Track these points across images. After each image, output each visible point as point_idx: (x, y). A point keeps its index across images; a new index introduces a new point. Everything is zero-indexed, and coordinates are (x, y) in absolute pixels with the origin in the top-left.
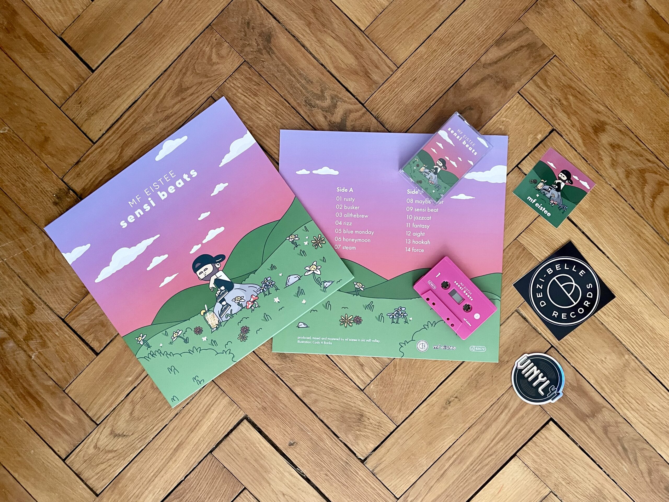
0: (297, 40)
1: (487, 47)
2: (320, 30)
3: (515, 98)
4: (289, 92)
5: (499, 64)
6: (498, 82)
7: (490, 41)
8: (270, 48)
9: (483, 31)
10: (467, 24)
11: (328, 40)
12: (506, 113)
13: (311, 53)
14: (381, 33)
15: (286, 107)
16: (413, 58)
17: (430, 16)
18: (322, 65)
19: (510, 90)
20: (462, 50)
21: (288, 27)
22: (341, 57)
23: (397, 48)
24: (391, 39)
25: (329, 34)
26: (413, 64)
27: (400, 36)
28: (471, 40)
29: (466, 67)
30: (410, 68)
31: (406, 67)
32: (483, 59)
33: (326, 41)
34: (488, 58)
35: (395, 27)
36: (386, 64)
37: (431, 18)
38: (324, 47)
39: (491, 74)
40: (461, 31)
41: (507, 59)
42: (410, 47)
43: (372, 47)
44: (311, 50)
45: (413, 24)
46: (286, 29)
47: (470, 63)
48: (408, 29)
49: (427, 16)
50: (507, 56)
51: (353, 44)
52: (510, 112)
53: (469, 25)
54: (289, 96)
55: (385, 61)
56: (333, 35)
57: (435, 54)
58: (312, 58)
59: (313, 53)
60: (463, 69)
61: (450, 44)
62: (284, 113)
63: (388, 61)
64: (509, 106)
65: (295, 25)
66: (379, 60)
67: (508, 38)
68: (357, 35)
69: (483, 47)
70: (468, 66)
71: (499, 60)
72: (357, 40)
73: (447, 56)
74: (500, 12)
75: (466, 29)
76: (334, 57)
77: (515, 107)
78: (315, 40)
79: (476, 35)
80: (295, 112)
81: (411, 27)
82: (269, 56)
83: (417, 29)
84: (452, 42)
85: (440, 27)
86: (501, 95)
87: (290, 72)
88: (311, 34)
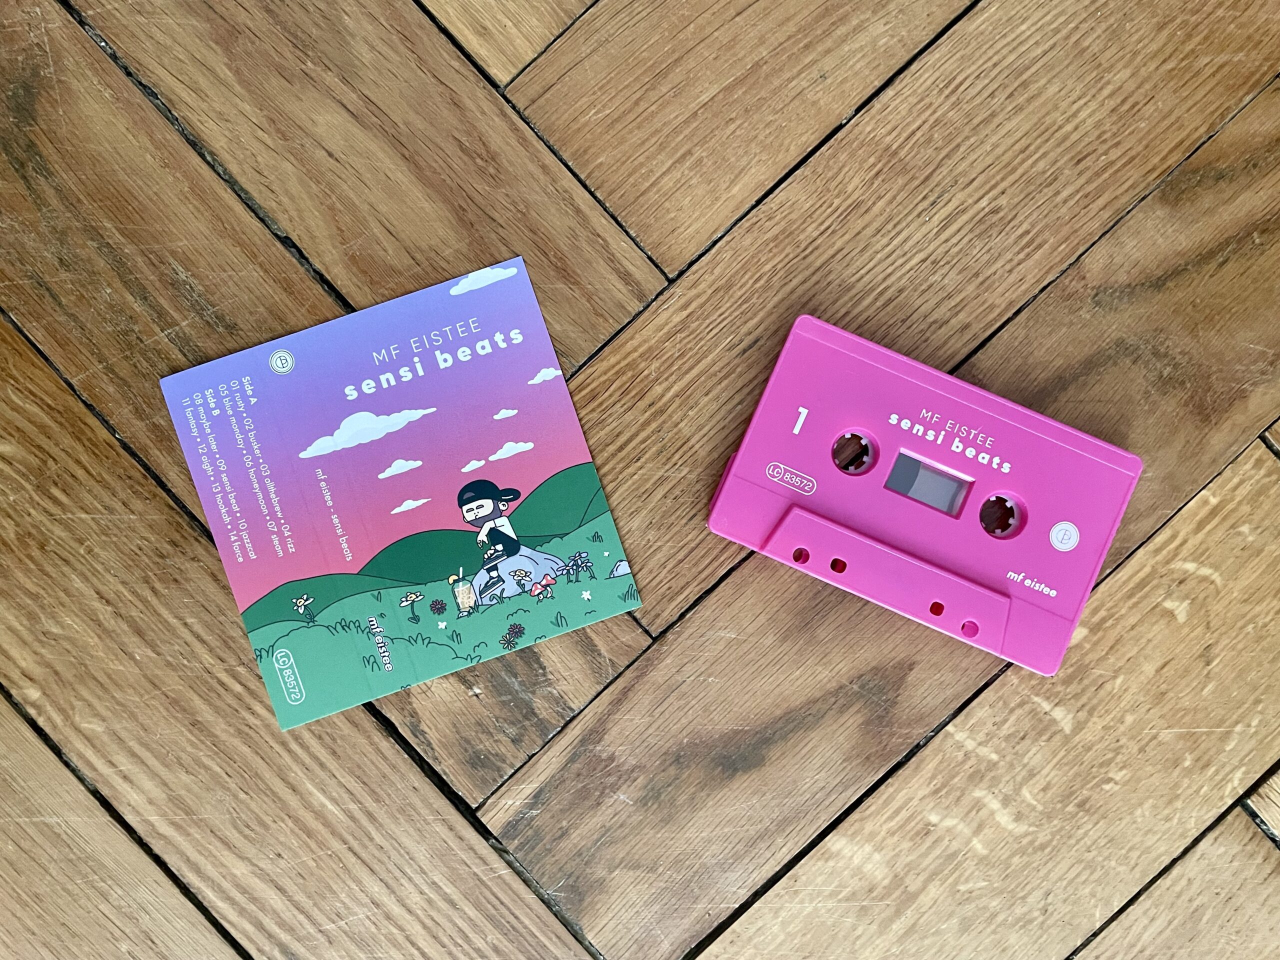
0: (167, 113)
1: (1118, 205)
2: (281, 71)
3: (1246, 466)
4: (110, 369)
5: (1178, 294)
6: (1165, 384)
7: (1134, 174)
8: (31, 146)
9: (1098, 124)
10: (1025, 85)
11: (320, 119)
12: (1201, 536)
13: (231, 183)
14: (592, 105)
15: (93, 447)
16: (748, 241)
17: (842, 30)
18: (287, 242)
19: (1227, 426)
20: (995, 211)
21: (124, 46)
22: (383, 208)
23: (667, 183)
24: (640, 135)
25: (329, 92)
26: (745, 269)
27: (686, 122)
28: (1041, 165)
29: (1010, 296)
30: (729, 286)
31: (709, 278)
32: (1095, 263)
33: (308, 125)
34: (1118, 260)
35: (663, 75)
36: (612, 260)
37: (844, 40)
38: (300, 158)
39: (1132, 340)
40: (993, 115)
41: (1213, 265)
42: (733, 182)
43: (544, 168)
44: (234, 169)
45: (757, 65)
46: (114, 57)
47: (1030, 280)
48: (728, 89)
49: (827, 33)
50: (1212, 254)
51: (451, 148)
52: (1220, 534)
53: (1033, 88)
54: (111, 389)
55: (606, 246)
56: (351, 98)
57: (860, 223)
58: (239, 208)
59: (242, 181)
60: (992, 307)
61: (936, 178)
62: (80, 473)
63: (620, 244)
64: (1214, 501)
65: (159, 35)
66: (576, 237)
67: (1222, 165)
68: (469, 103)
69: (1101, 202)
70: (1019, 294)
71: (1177, 273)
72: (471, 128)
73: (918, 236)
74: (1189, 36)
75: (1019, 109)
76: (351, 207)
77: (1246, 509)
78: (256, 116)
79: (1066, 138)
80: (137, 472)
81: (740, 81)
82: (21, 186)
83: (775, 92)
84: (944, 170)
85: (890, 92)
86: (1178, 445)
87: (121, 267)
88: (238, 88)
